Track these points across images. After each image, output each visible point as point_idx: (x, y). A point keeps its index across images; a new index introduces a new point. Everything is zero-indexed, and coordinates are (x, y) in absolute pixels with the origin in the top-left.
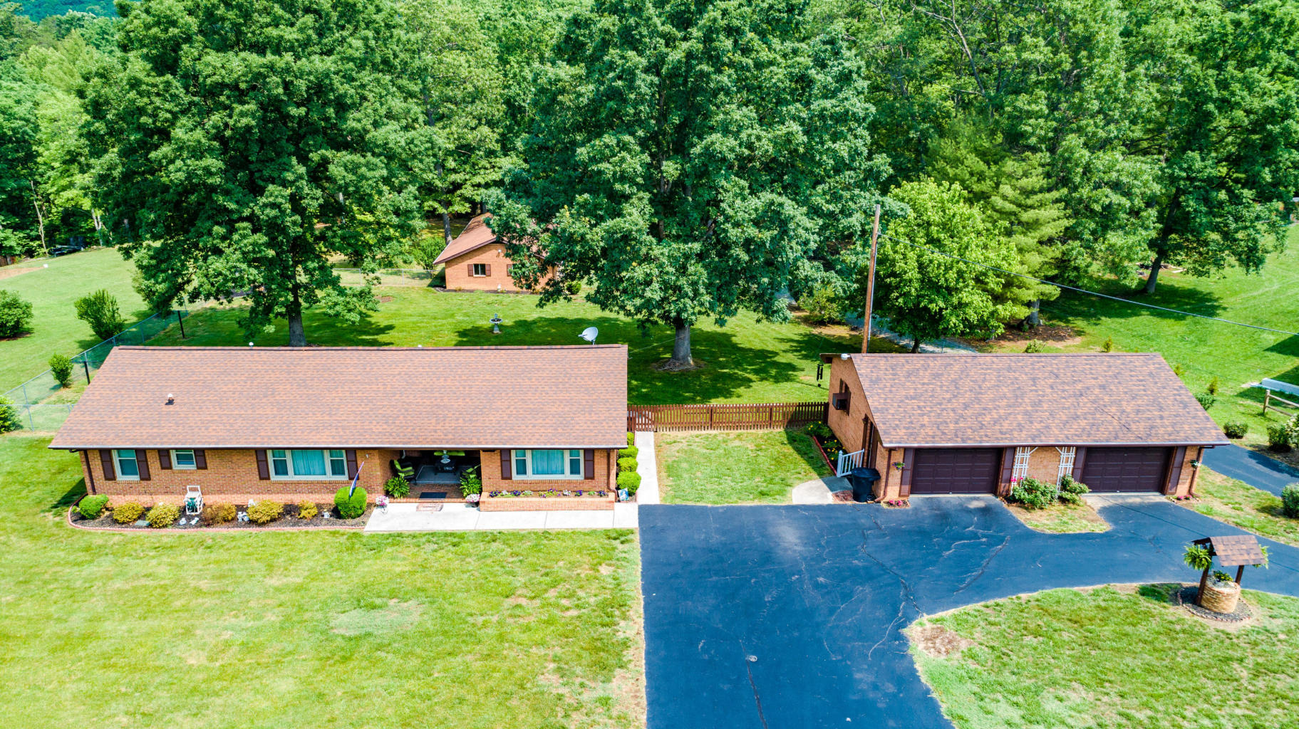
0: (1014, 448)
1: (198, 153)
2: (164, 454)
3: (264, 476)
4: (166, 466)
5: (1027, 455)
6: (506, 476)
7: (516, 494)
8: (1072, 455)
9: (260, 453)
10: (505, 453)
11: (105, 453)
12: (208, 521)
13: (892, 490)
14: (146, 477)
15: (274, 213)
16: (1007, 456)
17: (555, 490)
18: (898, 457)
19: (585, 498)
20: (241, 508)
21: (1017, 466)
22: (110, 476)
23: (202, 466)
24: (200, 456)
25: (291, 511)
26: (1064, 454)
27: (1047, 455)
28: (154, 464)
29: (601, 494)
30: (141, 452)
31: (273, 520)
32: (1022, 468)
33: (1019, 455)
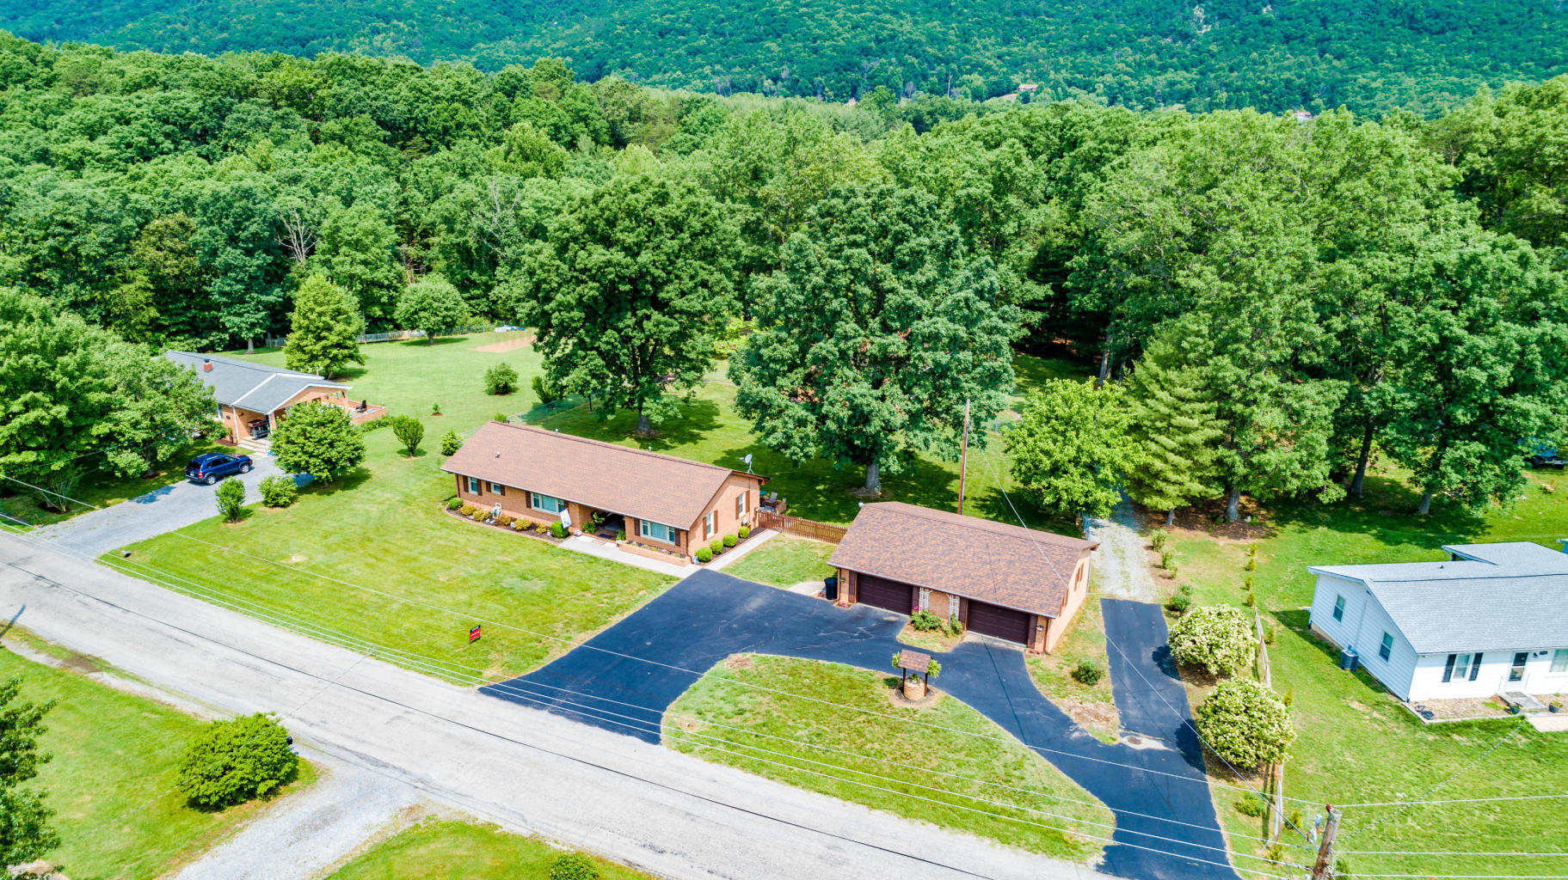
0: (918, 588)
1: (570, 308)
2: (488, 484)
3: (529, 506)
4: (489, 490)
5: (927, 593)
6: (638, 534)
7: (640, 545)
8: (957, 601)
9: (528, 494)
10: (637, 521)
11: (465, 478)
12: (498, 524)
13: (844, 596)
14: (480, 494)
15: (609, 347)
16: (915, 591)
17: (659, 547)
18: (846, 575)
19: (672, 557)
20: (514, 520)
21: (921, 599)
22: (466, 490)
23: (503, 494)
24: (502, 488)
25: (533, 527)
26: (951, 599)
27: (941, 598)
28: (484, 487)
29: (682, 556)
30: (479, 481)
31: (523, 530)
32: (924, 601)
33: (922, 592)
